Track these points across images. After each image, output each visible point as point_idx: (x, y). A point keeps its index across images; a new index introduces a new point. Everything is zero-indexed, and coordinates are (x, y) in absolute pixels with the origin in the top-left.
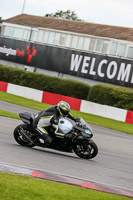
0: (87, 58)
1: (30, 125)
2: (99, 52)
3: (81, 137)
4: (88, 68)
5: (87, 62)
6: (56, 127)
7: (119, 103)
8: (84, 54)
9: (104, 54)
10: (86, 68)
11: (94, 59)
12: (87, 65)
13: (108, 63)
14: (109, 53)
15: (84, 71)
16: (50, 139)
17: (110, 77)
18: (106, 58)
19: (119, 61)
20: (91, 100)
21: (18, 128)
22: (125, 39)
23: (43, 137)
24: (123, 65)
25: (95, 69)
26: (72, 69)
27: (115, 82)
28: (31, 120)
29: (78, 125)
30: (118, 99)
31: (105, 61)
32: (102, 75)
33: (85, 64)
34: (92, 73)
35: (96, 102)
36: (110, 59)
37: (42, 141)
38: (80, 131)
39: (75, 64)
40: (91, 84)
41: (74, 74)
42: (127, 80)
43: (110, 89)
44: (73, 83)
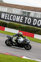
0: (7, 14)
1: (10, 40)
2: (10, 12)
3: (26, 43)
4: (7, 17)
5: (7, 15)
6: (18, 40)
7: (17, 28)
8: (6, 13)
9: (12, 13)
10: (6, 17)
11: (9, 15)
12: (7, 16)
13: (13, 16)
14: (13, 13)
15: (6, 18)
16: (16, 44)
17: (14, 20)
18: (12, 14)
19: (16, 15)
20: (8, 27)
21: (7, 40)
22: (18, 8)
23: (14, 43)
24: (18, 16)
25: (9, 18)
26: (2, 18)
27: (15, 22)
28: (11, 38)
29: (25, 39)
30: (16, 27)
31: (12, 15)
32: (11, 20)
33: (6, 16)
34: (8, 19)
35: (9, 28)
36: (14, 15)
37: (14, 44)
38: (26, 41)
39: (3, 16)
40: (8, 22)
41: (2, 19)
42: (19, 21)
43: (14, 24)
44: (2, 22)
